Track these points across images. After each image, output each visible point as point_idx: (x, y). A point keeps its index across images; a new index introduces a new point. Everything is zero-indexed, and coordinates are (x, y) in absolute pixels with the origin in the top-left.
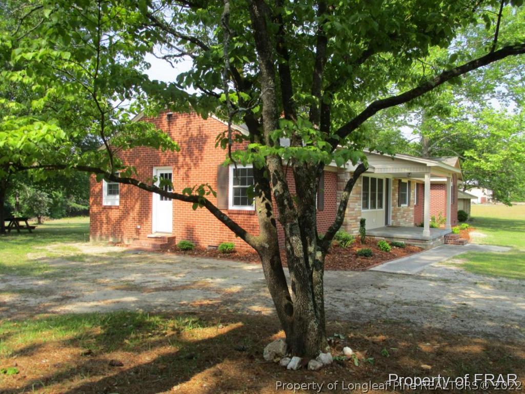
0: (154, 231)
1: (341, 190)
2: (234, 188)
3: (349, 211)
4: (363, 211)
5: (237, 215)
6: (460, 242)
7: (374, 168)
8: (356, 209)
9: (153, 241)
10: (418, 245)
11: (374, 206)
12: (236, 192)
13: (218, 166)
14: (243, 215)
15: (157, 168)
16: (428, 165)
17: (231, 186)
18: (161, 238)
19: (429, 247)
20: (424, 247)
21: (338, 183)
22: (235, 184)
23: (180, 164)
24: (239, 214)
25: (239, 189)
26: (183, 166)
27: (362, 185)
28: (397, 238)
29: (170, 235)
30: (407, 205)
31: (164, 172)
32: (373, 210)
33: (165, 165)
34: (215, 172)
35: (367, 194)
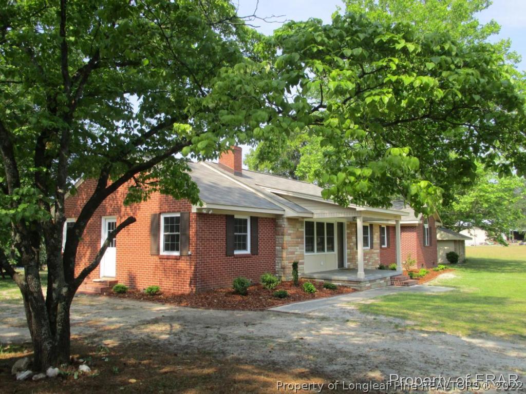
0: (101, 276)
1: (279, 235)
2: (164, 235)
3: (287, 254)
4: (306, 254)
5: (166, 260)
6: (405, 283)
7: (313, 213)
8: (296, 253)
9: (98, 285)
10: (354, 286)
11: (321, 249)
12: (167, 238)
13: (152, 215)
14: (171, 260)
15: (105, 217)
16: (357, 210)
17: (162, 234)
18: (103, 282)
19: (363, 289)
20: (359, 289)
21: (277, 228)
22: (165, 231)
23: (122, 213)
24: (167, 259)
25: (169, 235)
26: (124, 216)
27: (304, 230)
28: (335, 280)
29: (114, 279)
30: (369, 248)
31: (111, 221)
32: (323, 253)
33: (110, 215)
34: (149, 221)
35: (312, 239)
